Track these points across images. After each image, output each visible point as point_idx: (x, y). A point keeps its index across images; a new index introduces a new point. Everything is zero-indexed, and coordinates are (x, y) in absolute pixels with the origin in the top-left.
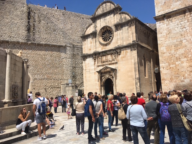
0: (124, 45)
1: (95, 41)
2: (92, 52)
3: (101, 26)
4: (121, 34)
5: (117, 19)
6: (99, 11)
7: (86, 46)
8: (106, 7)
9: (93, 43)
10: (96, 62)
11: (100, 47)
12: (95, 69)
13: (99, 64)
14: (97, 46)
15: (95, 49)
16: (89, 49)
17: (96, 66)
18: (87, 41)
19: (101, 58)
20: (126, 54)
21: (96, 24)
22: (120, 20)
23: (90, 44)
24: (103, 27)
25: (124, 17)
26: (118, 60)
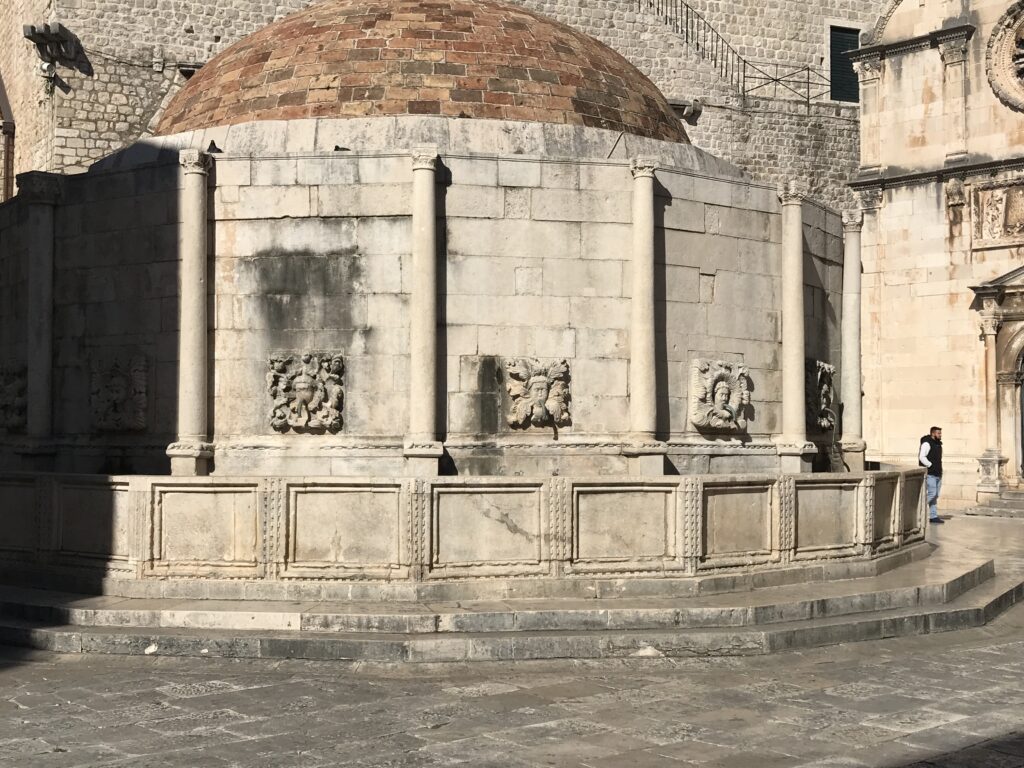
1: (959, 88)
2: (935, 156)
7: (887, 114)
9: (941, 98)
10: (965, 225)
11: (999, 128)
12: (954, 269)
13: (985, 237)
14: (973, 122)
15: (959, 137)
16: (915, 138)
17: (965, 252)
18: (899, 84)
19: (1004, 200)
23: (921, 108)
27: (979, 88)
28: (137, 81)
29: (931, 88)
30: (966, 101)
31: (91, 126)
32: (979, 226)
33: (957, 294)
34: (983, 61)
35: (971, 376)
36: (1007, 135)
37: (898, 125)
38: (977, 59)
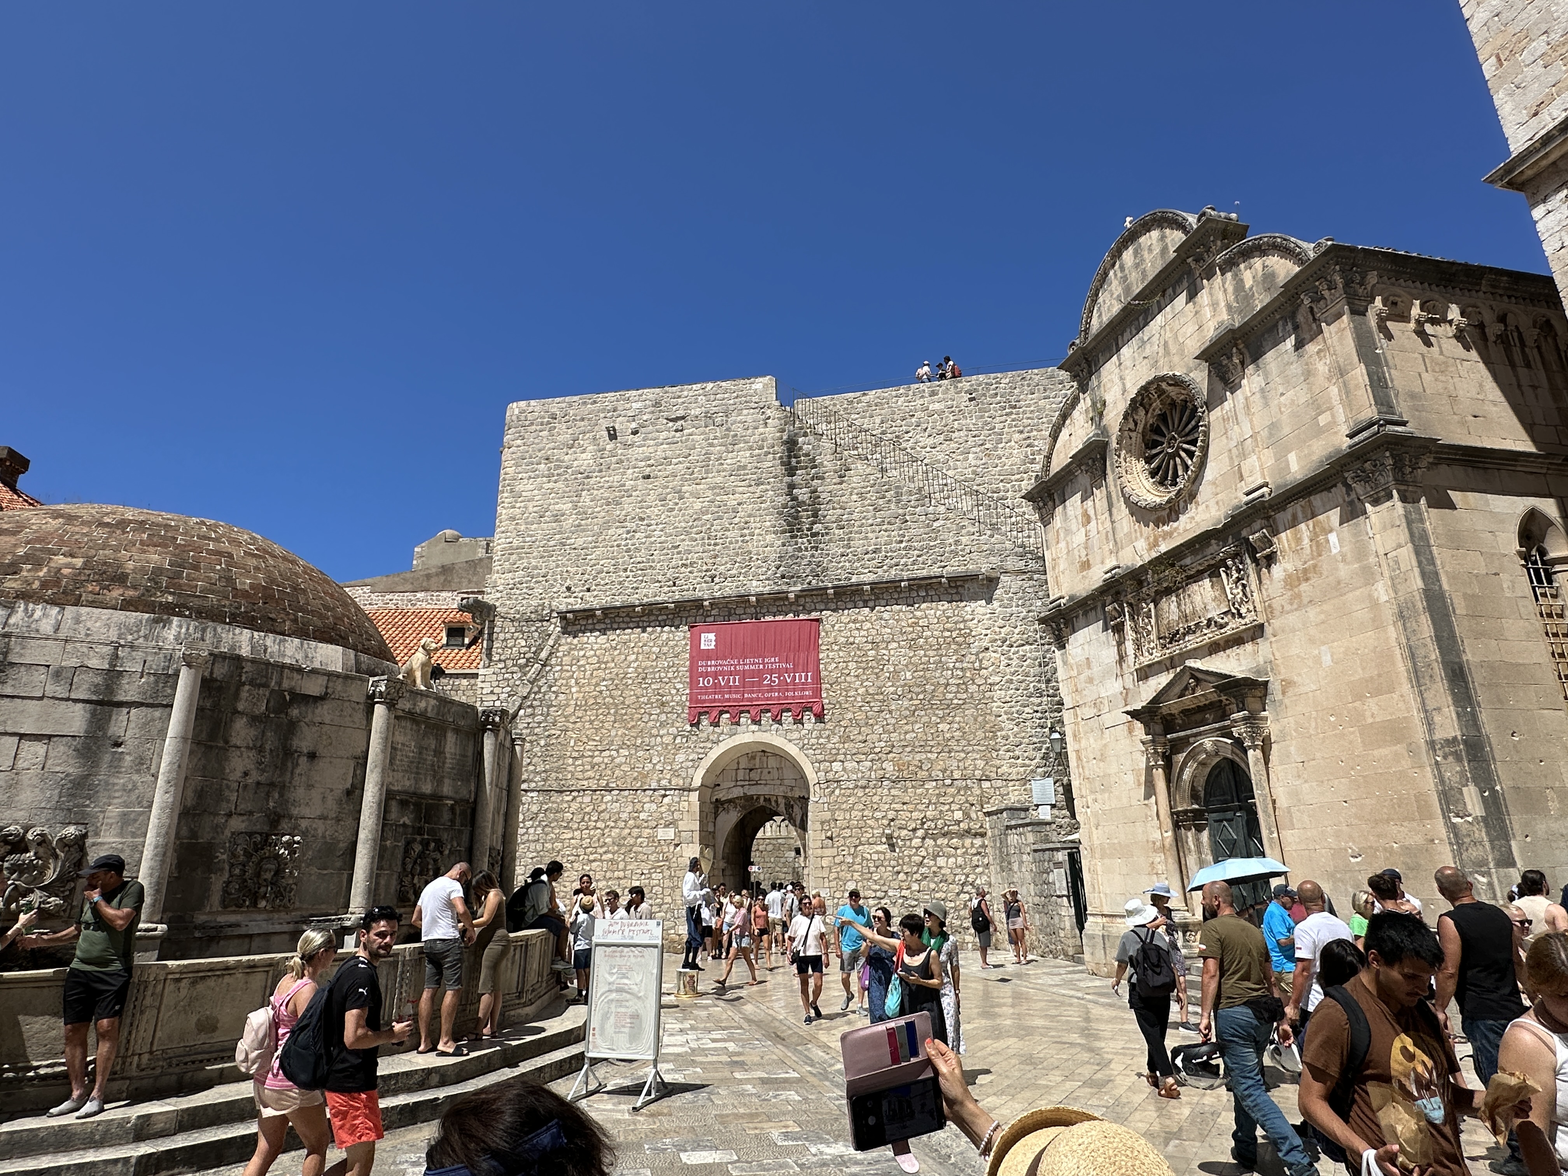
0: (1289, 478)
1: (1105, 507)
2: (1096, 577)
3: (1124, 391)
4: (1256, 402)
5: (1214, 305)
6: (1107, 303)
7: (1062, 545)
8: (1142, 260)
9: (1094, 516)
10: (1128, 644)
11: (1138, 535)
12: (1128, 694)
13: (1145, 653)
14: (1120, 535)
15: (1111, 553)
16: (1082, 562)
18: (1066, 513)
19: (1153, 609)
20: (1314, 548)
21: (1099, 386)
22: (1235, 304)
23: (1083, 530)
24: (1139, 393)
25: (1260, 273)
26: (1270, 606)
27: (1118, 498)
28: (533, 629)
29: (1086, 510)
30: (1111, 515)
31: (501, 665)
32: (1138, 642)
34: (1116, 472)
36: (1146, 539)
37: (1070, 554)
38: (1113, 471)
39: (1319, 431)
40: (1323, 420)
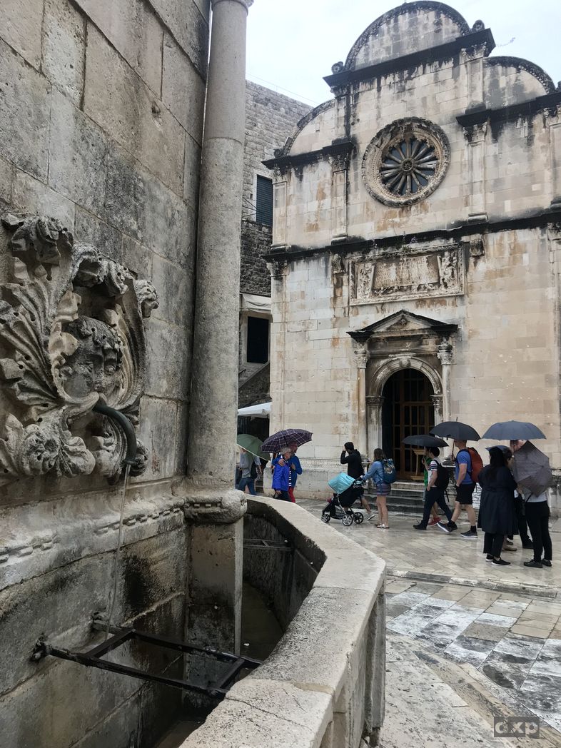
0: (502, 214)
1: (343, 189)
2: (325, 237)
3: (379, 117)
4: (490, 161)
5: (473, 88)
6: (376, 49)
7: (292, 207)
8: (416, 31)
9: (330, 196)
10: (345, 288)
11: (370, 218)
12: (336, 320)
13: (359, 297)
14: (351, 215)
15: (342, 225)
16: (311, 225)
17: (344, 308)
18: (301, 186)
19: (373, 270)
20: (512, 259)
21: (355, 106)
22: (488, 94)
23: (316, 203)
24: (395, 123)
25: (513, 82)
26: (471, 286)
27: (356, 189)
29: (323, 189)
30: (347, 198)
32: (355, 289)
33: (338, 338)
34: (359, 170)
35: (347, 399)
36: (375, 223)
37: (299, 215)
38: (356, 169)
39: (530, 193)
40: (535, 187)
